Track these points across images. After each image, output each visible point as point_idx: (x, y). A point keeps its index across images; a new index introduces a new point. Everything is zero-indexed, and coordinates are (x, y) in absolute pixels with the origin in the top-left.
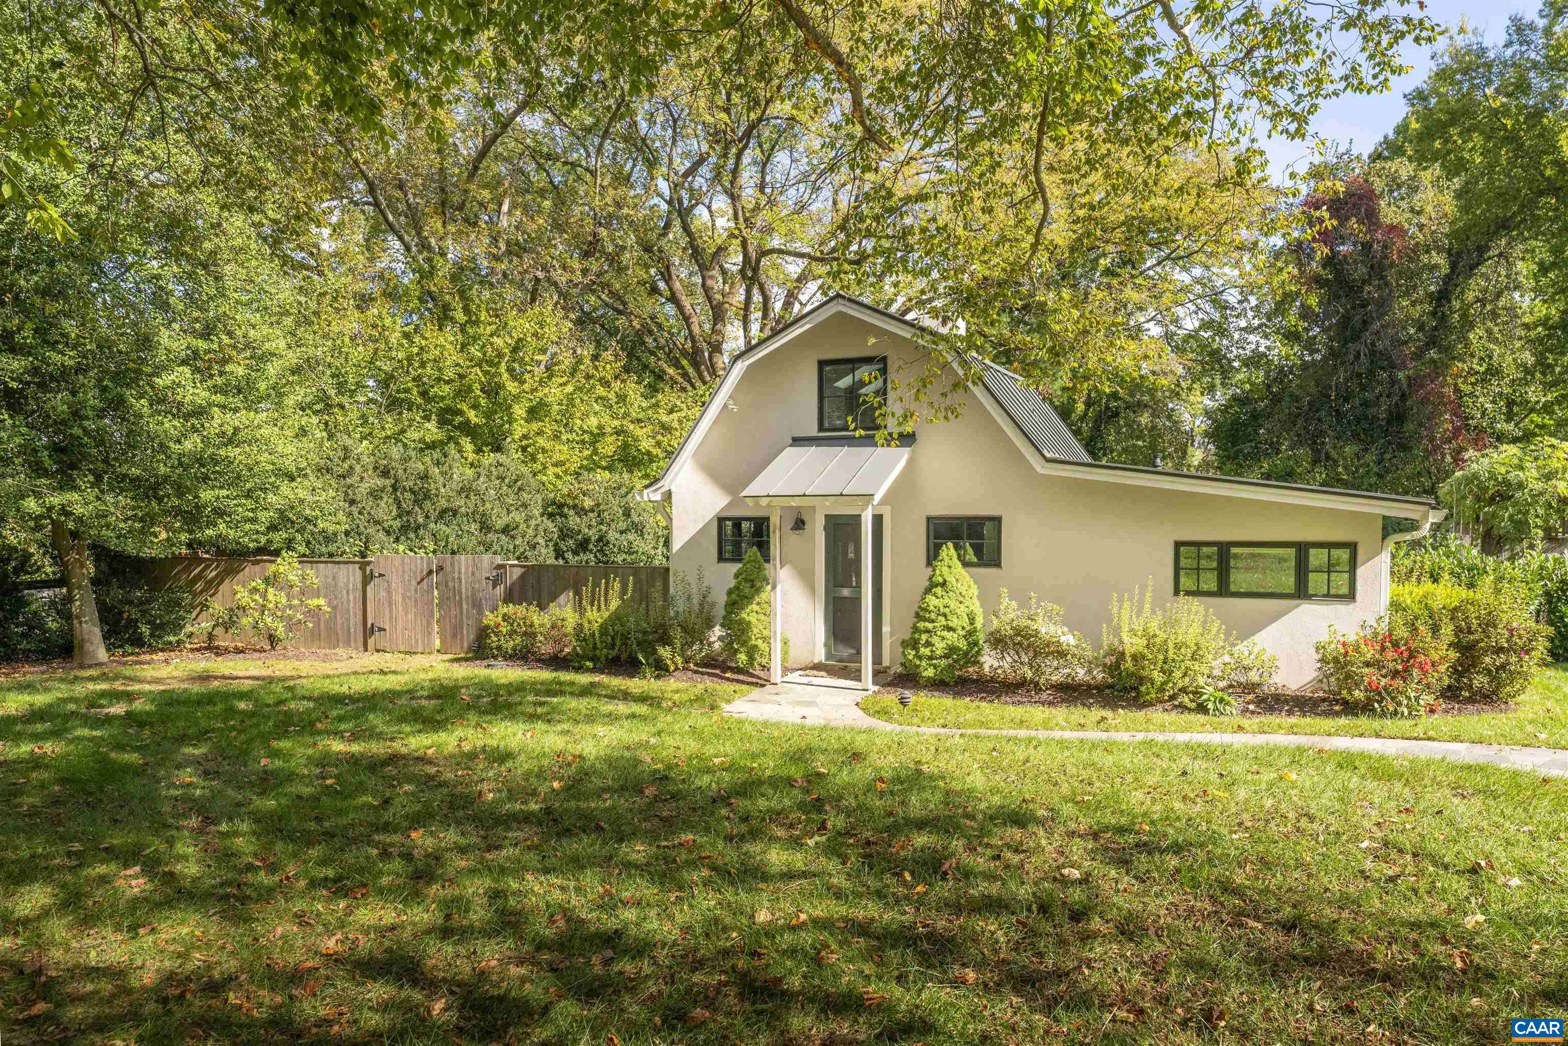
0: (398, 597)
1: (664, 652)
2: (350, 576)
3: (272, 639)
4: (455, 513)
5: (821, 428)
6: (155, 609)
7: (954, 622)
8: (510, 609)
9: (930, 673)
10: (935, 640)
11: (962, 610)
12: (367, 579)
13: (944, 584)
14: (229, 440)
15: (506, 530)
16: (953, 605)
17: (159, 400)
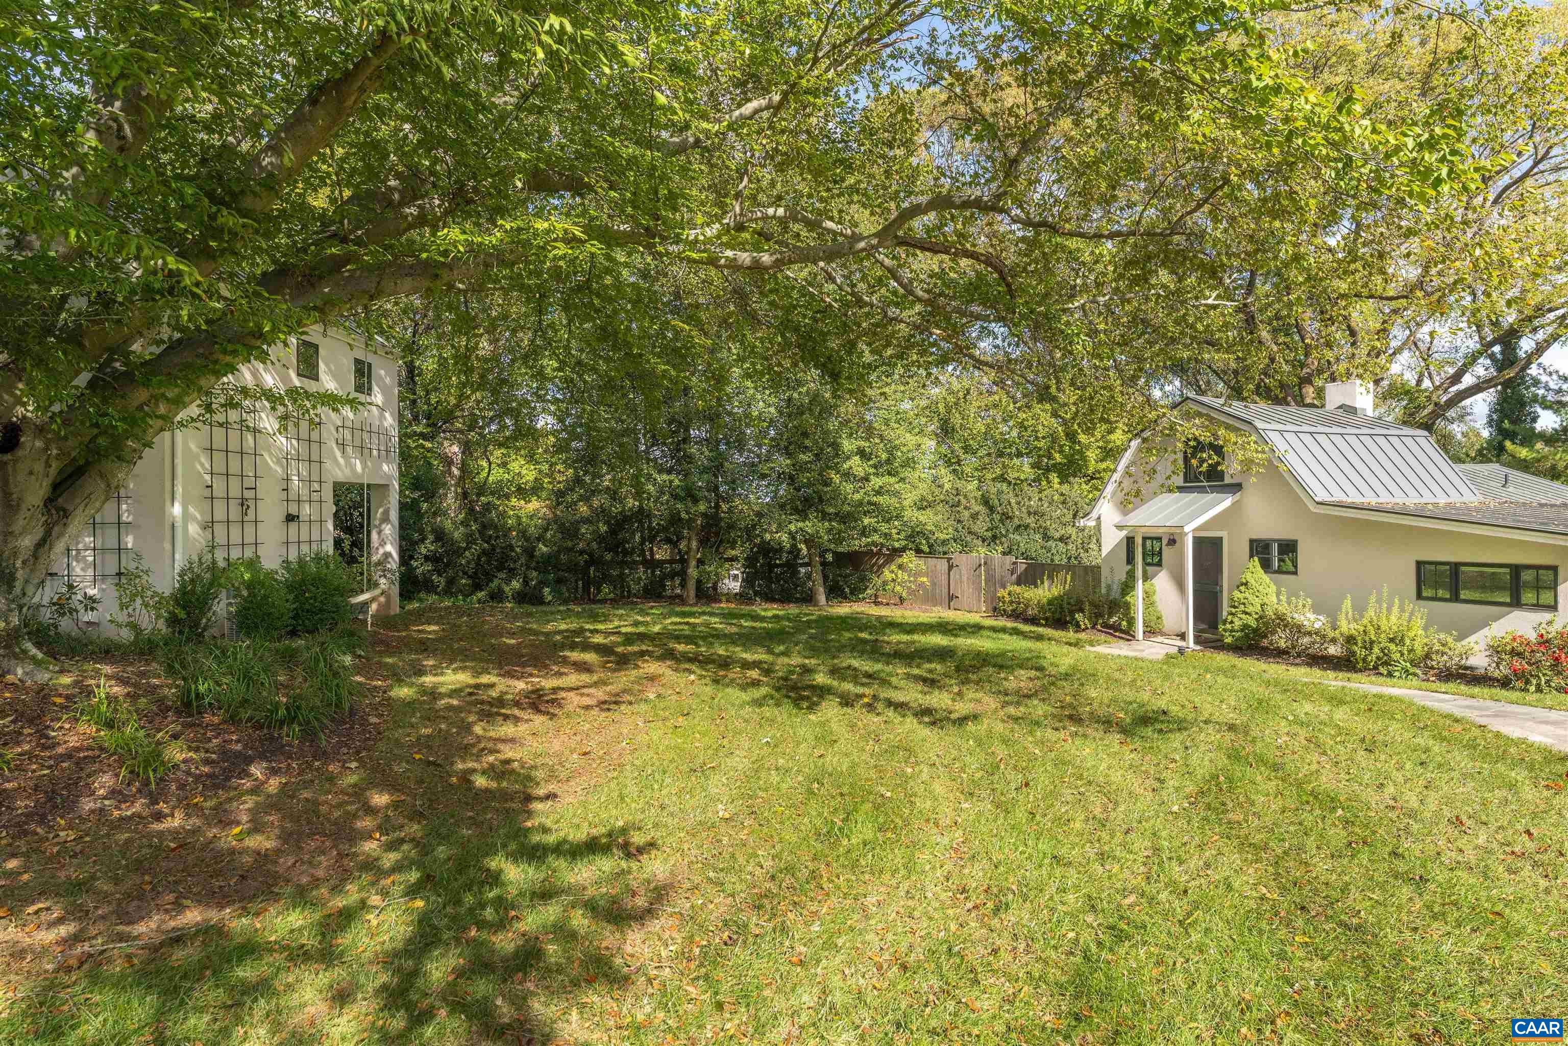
0: (965, 578)
1: (1079, 616)
2: (942, 565)
3: (902, 600)
4: (1027, 527)
5: (1186, 481)
6: (853, 580)
7: (1250, 609)
8: (1018, 589)
9: (1229, 640)
10: (1236, 620)
11: (1257, 602)
12: (950, 567)
13: (1246, 584)
14: (878, 493)
15: (1061, 539)
16: (1251, 597)
17: (847, 475)
